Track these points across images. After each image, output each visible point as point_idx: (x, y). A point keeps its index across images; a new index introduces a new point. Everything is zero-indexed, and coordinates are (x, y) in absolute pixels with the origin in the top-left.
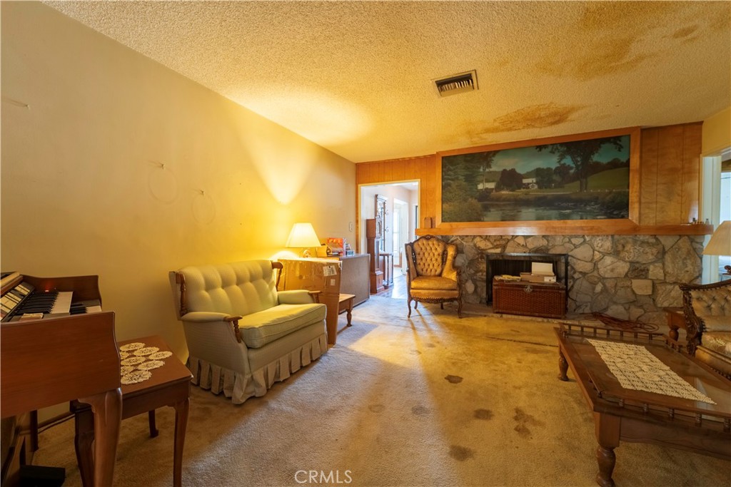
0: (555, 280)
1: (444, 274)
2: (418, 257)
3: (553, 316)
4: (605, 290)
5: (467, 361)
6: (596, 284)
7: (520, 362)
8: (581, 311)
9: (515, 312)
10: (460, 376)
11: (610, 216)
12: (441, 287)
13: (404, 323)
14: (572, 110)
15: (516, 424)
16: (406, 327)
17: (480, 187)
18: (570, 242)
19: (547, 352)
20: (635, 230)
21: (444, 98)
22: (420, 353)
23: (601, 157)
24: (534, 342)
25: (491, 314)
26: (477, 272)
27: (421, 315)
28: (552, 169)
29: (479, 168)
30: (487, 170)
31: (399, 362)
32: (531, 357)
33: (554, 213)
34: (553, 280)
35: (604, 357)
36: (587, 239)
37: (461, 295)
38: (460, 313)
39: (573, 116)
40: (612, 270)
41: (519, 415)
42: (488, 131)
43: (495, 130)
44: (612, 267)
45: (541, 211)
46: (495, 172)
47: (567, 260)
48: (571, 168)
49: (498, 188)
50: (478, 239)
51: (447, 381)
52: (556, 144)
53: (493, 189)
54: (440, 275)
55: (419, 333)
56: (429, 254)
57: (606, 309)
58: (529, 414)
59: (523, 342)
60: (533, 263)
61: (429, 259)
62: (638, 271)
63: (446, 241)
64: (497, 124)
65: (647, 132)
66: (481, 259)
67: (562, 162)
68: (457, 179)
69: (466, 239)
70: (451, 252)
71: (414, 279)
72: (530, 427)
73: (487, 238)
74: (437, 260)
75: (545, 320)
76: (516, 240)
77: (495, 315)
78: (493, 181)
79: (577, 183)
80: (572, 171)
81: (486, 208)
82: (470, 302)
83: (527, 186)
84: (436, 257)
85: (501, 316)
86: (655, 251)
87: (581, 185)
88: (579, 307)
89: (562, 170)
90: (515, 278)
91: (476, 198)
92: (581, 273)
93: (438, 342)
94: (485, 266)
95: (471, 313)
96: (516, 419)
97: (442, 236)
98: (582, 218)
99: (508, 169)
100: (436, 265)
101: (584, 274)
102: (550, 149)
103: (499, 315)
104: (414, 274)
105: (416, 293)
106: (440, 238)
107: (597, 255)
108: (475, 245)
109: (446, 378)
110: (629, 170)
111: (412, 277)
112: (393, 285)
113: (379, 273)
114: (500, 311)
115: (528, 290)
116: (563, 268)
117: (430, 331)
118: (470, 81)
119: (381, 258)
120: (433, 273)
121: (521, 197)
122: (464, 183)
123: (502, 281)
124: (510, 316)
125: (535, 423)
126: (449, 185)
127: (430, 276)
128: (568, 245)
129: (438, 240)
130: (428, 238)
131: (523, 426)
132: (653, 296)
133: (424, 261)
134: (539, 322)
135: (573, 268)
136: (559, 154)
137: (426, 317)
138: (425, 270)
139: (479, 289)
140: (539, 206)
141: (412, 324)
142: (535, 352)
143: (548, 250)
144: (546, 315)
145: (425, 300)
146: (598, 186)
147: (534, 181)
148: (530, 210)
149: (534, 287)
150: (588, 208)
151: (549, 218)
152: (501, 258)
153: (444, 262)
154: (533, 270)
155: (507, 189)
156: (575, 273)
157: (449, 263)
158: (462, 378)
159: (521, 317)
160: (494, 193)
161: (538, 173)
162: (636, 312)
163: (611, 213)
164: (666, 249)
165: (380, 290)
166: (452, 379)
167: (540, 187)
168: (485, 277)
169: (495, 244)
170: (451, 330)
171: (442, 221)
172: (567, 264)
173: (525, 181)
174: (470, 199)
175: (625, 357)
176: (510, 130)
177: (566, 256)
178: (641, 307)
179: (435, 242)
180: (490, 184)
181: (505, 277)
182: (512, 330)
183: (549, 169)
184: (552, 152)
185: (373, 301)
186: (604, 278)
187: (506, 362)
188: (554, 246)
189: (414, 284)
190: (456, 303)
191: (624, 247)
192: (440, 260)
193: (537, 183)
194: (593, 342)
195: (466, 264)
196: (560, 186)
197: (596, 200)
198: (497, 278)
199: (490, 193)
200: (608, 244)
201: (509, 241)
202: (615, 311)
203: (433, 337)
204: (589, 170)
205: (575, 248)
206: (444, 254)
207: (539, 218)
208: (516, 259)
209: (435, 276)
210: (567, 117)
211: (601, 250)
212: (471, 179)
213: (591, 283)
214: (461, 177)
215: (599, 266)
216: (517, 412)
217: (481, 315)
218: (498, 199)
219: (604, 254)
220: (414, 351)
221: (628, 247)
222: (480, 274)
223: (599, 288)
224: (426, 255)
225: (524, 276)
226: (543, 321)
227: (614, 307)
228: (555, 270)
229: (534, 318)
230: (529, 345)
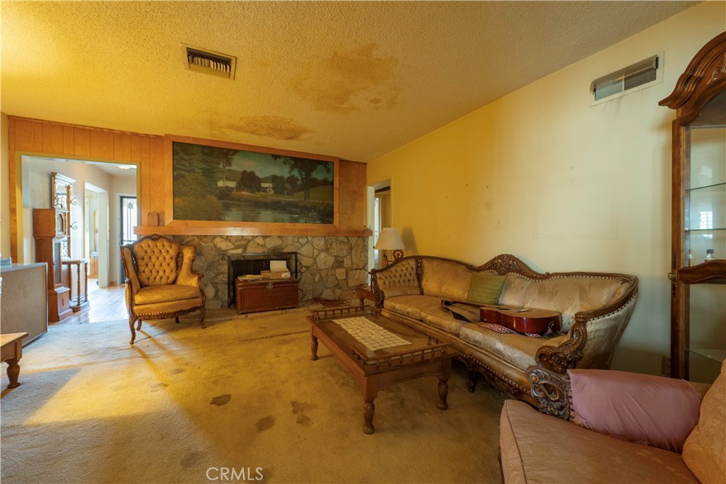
0: (289, 275)
1: (180, 281)
2: (140, 262)
3: (290, 306)
4: (321, 279)
5: (229, 374)
6: (315, 275)
7: (277, 357)
8: (306, 298)
9: (258, 310)
10: (228, 394)
11: (324, 222)
12: (180, 296)
13: (127, 354)
14: (304, 131)
15: (296, 417)
16: (131, 358)
17: (220, 184)
18: (298, 241)
19: (294, 340)
20: (338, 232)
21: (192, 72)
22: (166, 385)
23: (318, 175)
24: (282, 333)
25: (236, 317)
26: (218, 275)
27: (150, 337)
28: (284, 178)
29: (219, 164)
30: (227, 168)
31: (139, 410)
32: (285, 348)
33: (286, 216)
34: (288, 275)
35: (349, 331)
36: (310, 239)
37: (204, 302)
38: (202, 323)
39: (304, 136)
40: (325, 263)
41: (296, 407)
42: (232, 127)
43: (239, 129)
44: (325, 260)
45: (276, 214)
46: (235, 171)
47: (296, 257)
48: (299, 180)
49: (238, 188)
50: (218, 239)
51: (214, 407)
52: (288, 157)
53: (233, 189)
54: (174, 282)
55: (155, 361)
56: (158, 258)
57: (321, 294)
58: (303, 402)
59: (273, 336)
60: (271, 262)
61: (157, 264)
62: (339, 263)
63: (179, 241)
64: (242, 123)
65: (343, 162)
66: (222, 260)
67: (292, 173)
68: (193, 171)
69: (205, 239)
70: (188, 254)
71: (138, 292)
72: (308, 414)
73: (228, 238)
74: (169, 264)
75: (284, 311)
76: (256, 240)
77: (240, 316)
78: (233, 180)
79: (302, 193)
80: (299, 182)
81: (227, 207)
82: (211, 308)
83: (265, 190)
84: (168, 260)
85: (247, 317)
86: (347, 247)
87: (305, 195)
88: (304, 295)
89: (292, 180)
90: (258, 276)
91: (215, 196)
92: (306, 267)
93: (187, 364)
94: (226, 267)
95: (215, 319)
96: (295, 412)
97: (174, 236)
98: (306, 223)
99: (249, 170)
100: (168, 271)
101: (307, 267)
102: (282, 160)
103: (244, 316)
104: (136, 286)
105: (143, 309)
106: (172, 238)
107: (316, 252)
108: (215, 246)
109: (211, 403)
110: (333, 188)
111: (135, 289)
112: (88, 305)
113: (61, 290)
114: (245, 311)
115: (270, 287)
116: (294, 264)
117: (170, 353)
118: (228, 67)
119: (64, 267)
120: (164, 281)
121: (260, 199)
122: (202, 177)
123: (246, 281)
124: (254, 315)
125: (311, 407)
126: (183, 177)
127: (161, 285)
128: (297, 245)
129: (169, 241)
130: (155, 238)
131: (303, 416)
132: (346, 280)
133: (150, 267)
134: (279, 314)
135: (300, 264)
136: (289, 166)
137: (157, 337)
138: (152, 278)
139: (220, 293)
140: (276, 209)
141: (140, 351)
142: (286, 342)
143: (283, 249)
144: (283, 307)
145: (157, 316)
146: (315, 197)
147: (271, 186)
148: (268, 212)
149: (275, 283)
150: (310, 214)
151: (283, 221)
152: (242, 259)
153: (178, 266)
154: (271, 268)
155: (247, 191)
156: (301, 267)
157: (185, 267)
158: (230, 396)
159: (264, 313)
160: (234, 192)
161: (274, 179)
162: (338, 292)
163: (324, 219)
164: (353, 246)
165: (64, 316)
166: (219, 401)
167: (276, 193)
168: (226, 280)
169: (236, 244)
170: (197, 344)
171: (174, 218)
172: (297, 260)
173: (263, 185)
174: (209, 196)
175: (360, 327)
176: (253, 132)
177: (296, 253)
178: (340, 288)
179: (165, 243)
180: (231, 182)
181: (249, 277)
182: (260, 328)
183: (282, 178)
184: (285, 163)
185: (55, 333)
186: (320, 270)
187: (267, 361)
188: (286, 245)
189: (138, 299)
190: (198, 312)
191: (331, 245)
192: (173, 264)
193: (273, 188)
194: (336, 321)
195: (206, 267)
196: (290, 193)
197: (314, 208)
198: (241, 278)
199: (231, 192)
200: (322, 243)
201: (249, 241)
202: (327, 295)
203: (177, 360)
204: (310, 184)
205: (302, 246)
206: (178, 259)
207: (275, 221)
208: (256, 258)
209: (167, 284)
210: (299, 136)
211: (318, 248)
212: (209, 174)
213: (312, 274)
214: (197, 170)
215: (317, 260)
216: (293, 405)
217: (226, 320)
218: (239, 199)
219: (320, 251)
220: (156, 386)
221: (334, 245)
222: (222, 276)
223: (317, 278)
224: (154, 259)
225: (264, 274)
226: (282, 313)
227: (326, 291)
228: (288, 266)
229: (275, 312)
230: (279, 338)
